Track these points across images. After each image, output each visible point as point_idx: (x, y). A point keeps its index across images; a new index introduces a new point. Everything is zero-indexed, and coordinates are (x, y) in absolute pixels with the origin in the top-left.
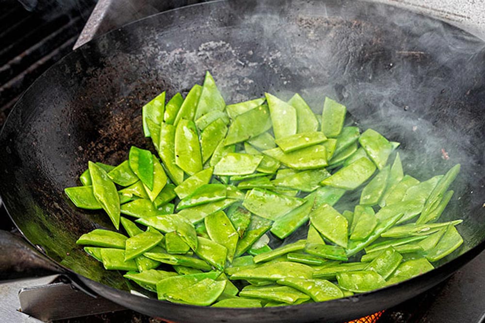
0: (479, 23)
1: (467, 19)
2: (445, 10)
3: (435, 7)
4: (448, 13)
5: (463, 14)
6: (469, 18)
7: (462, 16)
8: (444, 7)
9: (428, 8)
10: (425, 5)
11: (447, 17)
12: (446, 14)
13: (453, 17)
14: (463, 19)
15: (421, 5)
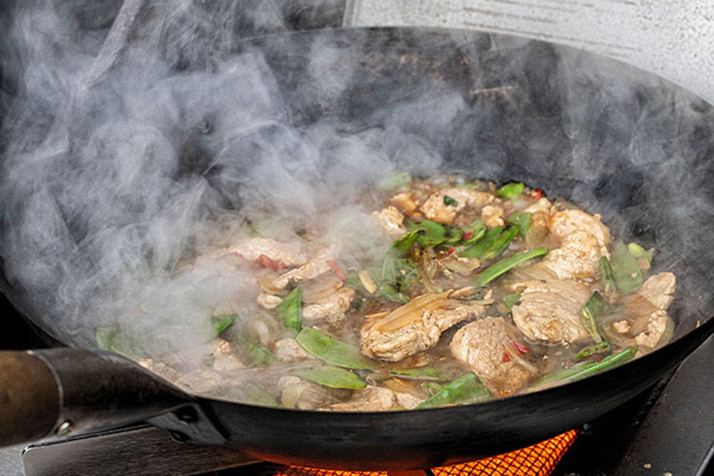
0: (655, 56)
1: (638, 53)
2: (605, 41)
3: (590, 39)
4: (610, 45)
5: (630, 45)
6: (640, 50)
7: (629, 48)
8: (603, 37)
9: (579, 40)
10: (575, 36)
11: (608, 52)
12: (606, 47)
13: (616, 51)
14: (632, 52)
15: (569, 37)
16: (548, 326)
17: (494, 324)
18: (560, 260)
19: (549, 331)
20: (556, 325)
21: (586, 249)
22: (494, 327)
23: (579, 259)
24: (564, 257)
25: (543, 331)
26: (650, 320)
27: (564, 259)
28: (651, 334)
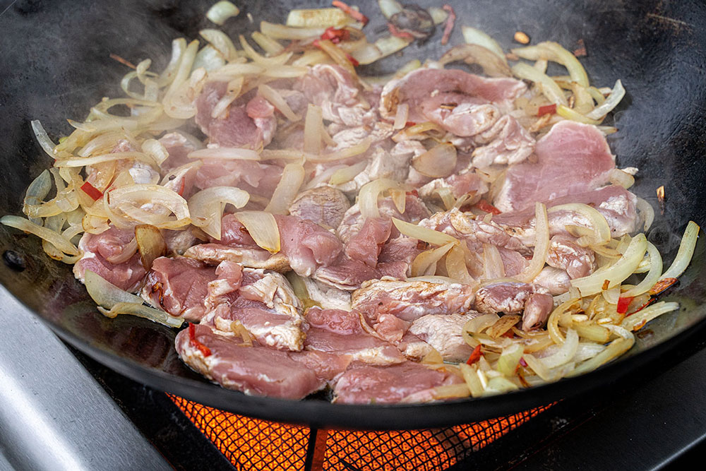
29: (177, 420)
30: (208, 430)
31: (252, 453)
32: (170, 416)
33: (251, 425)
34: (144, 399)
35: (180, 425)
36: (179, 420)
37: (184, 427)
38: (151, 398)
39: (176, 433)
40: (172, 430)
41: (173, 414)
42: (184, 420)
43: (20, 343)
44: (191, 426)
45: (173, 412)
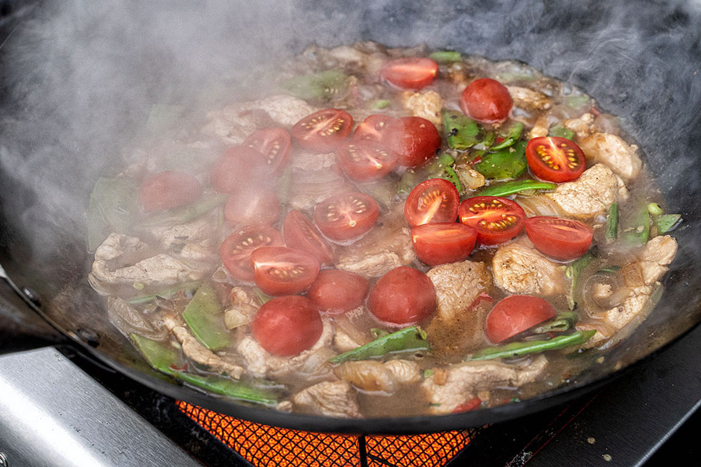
16: (521, 278)
17: (470, 270)
18: (571, 196)
19: (520, 284)
20: (530, 278)
21: (601, 189)
22: (468, 273)
23: (590, 198)
24: (576, 194)
25: (514, 284)
26: (632, 293)
27: (576, 196)
28: (623, 312)
29: (197, 435)
30: (231, 441)
31: (299, 461)
32: (190, 432)
33: (291, 435)
34: (159, 418)
35: (201, 439)
36: (200, 434)
37: (206, 441)
38: (166, 416)
39: (199, 448)
40: (195, 446)
41: (193, 429)
42: (205, 434)
43: (49, 382)
44: (212, 439)
45: (192, 427)
